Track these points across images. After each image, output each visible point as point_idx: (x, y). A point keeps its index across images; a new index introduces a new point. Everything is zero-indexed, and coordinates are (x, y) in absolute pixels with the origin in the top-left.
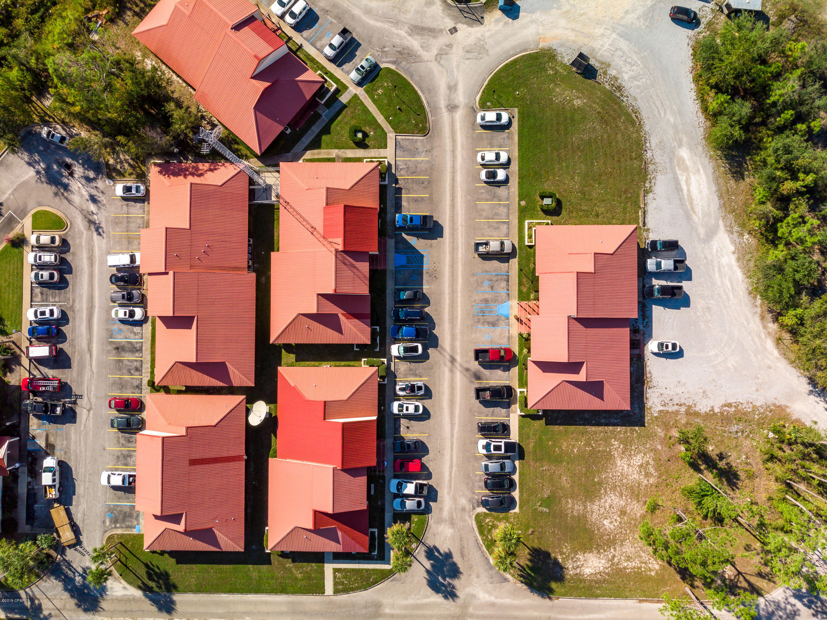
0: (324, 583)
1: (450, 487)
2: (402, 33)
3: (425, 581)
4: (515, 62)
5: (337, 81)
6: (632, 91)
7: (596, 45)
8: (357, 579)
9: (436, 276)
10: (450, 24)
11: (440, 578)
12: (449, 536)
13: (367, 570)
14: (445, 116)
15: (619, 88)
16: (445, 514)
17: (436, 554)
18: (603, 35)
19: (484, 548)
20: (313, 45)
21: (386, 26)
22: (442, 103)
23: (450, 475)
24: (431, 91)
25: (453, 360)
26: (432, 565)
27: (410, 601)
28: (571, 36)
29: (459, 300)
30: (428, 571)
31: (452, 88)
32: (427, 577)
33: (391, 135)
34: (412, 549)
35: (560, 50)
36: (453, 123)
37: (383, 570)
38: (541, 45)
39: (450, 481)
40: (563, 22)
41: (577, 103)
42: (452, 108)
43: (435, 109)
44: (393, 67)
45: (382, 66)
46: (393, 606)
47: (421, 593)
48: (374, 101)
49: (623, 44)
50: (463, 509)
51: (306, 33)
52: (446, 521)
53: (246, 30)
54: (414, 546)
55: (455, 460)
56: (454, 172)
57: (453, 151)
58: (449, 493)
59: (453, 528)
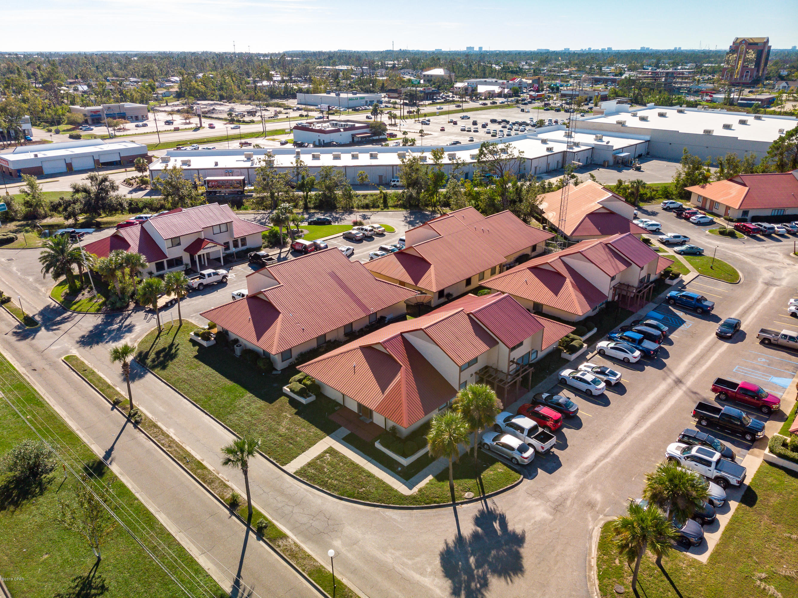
0: (299, 454)
1: (587, 473)
3: (441, 547)
8: (344, 476)
9: (693, 336)
11: (472, 560)
12: (538, 519)
13: (370, 475)
14: (760, 285)
16: (554, 493)
17: (496, 525)
19: (594, 574)
22: (760, 280)
23: (596, 462)
25: (679, 382)
26: (475, 535)
27: (388, 558)
30: (460, 538)
32: (451, 544)
33: (694, 273)
34: (461, 497)
36: (767, 289)
37: (392, 489)
39: (592, 467)
42: (771, 285)
46: (353, 543)
47: (418, 559)
50: (591, 505)
52: (548, 500)
54: (468, 495)
55: (616, 452)
58: (578, 477)
59: (554, 515)
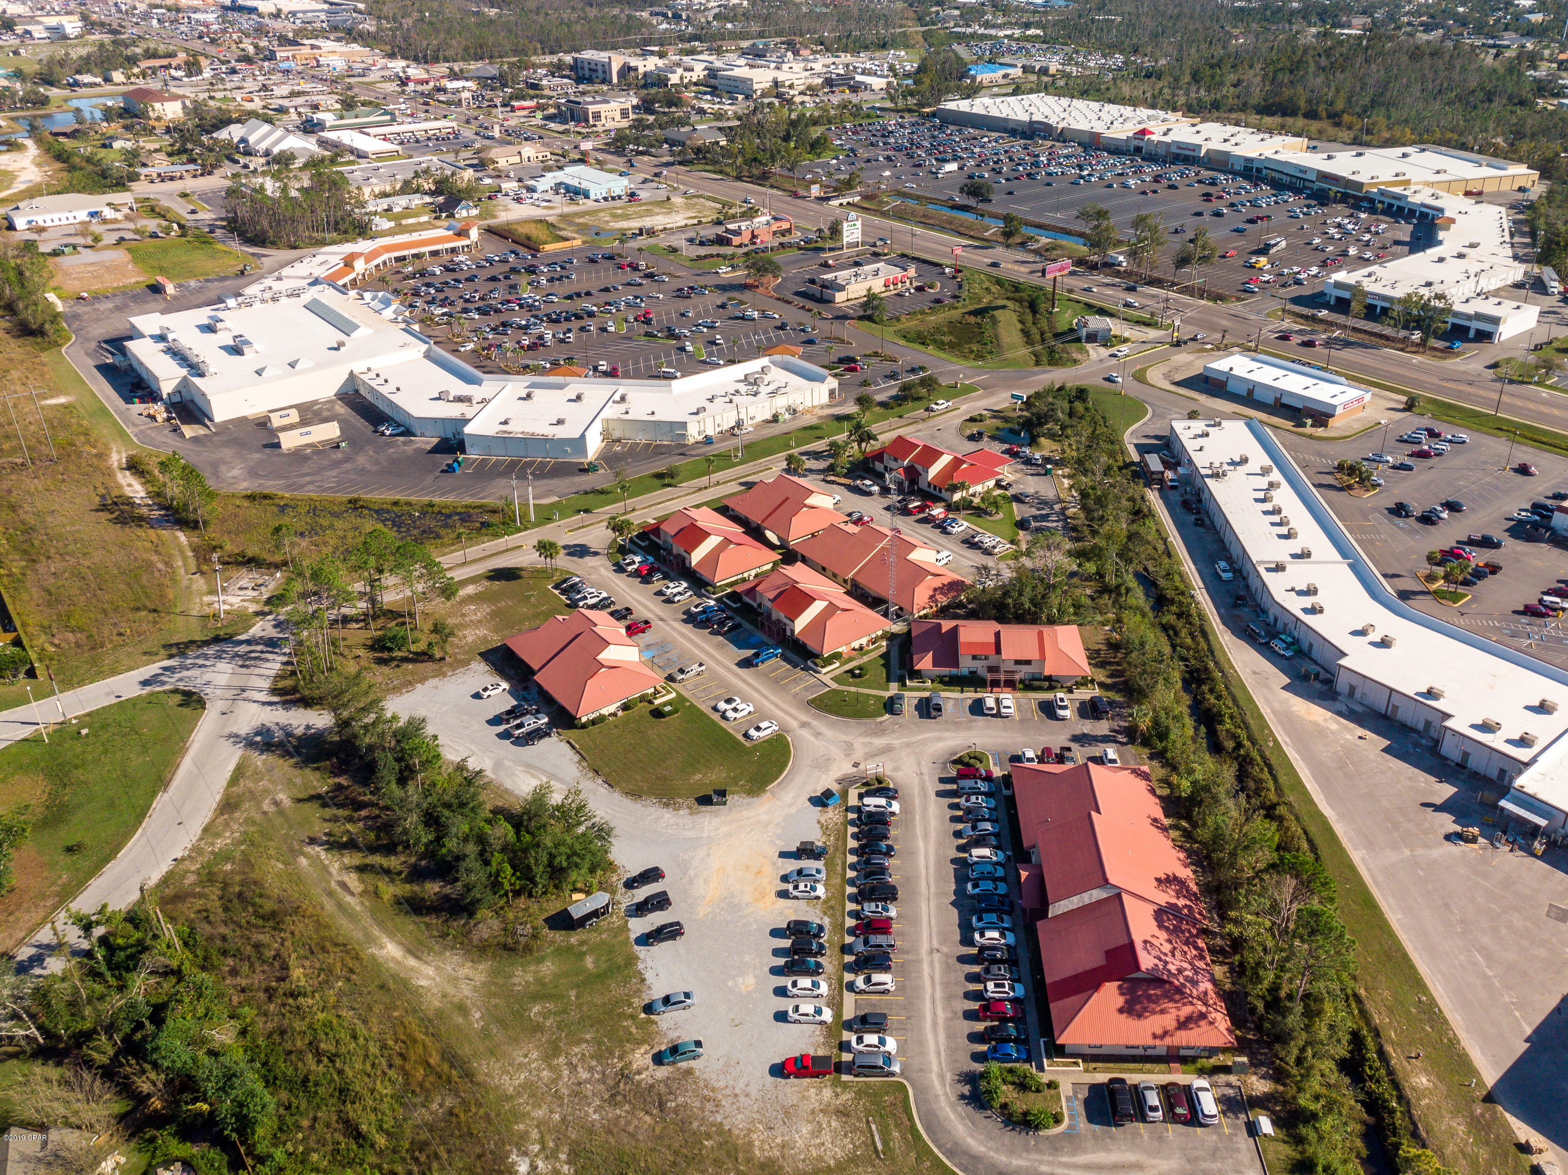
1: (609, 578)
2: (896, 742)
3: (588, 545)
4: (781, 772)
5: (912, 689)
6: (653, 809)
7: (716, 821)
9: (719, 647)
10: (862, 767)
11: (581, 549)
12: (590, 563)
14: (805, 718)
15: (667, 805)
16: (600, 568)
17: (591, 555)
18: (717, 829)
19: (559, 568)
20: (956, 699)
21: (914, 739)
22: (815, 723)
24: (833, 724)
25: (662, 620)
26: (589, 551)
28: (746, 814)
29: (688, 645)
30: (591, 548)
31: (818, 734)
33: (834, 686)
34: (610, 549)
35: (748, 800)
36: (795, 718)
38: (768, 794)
39: (611, 580)
40: (764, 818)
41: (699, 776)
42: (804, 725)
43: (816, 717)
44: (879, 719)
45: (887, 716)
47: (587, 541)
48: (869, 695)
49: (691, 834)
50: (589, 574)
51: (970, 702)
52: (597, 566)
53: (992, 640)
54: (611, 551)
55: (618, 587)
56: (763, 696)
57: (776, 705)
58: (607, 575)
59: (590, 566)
